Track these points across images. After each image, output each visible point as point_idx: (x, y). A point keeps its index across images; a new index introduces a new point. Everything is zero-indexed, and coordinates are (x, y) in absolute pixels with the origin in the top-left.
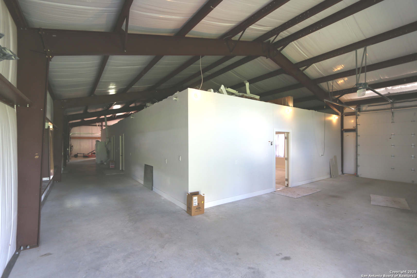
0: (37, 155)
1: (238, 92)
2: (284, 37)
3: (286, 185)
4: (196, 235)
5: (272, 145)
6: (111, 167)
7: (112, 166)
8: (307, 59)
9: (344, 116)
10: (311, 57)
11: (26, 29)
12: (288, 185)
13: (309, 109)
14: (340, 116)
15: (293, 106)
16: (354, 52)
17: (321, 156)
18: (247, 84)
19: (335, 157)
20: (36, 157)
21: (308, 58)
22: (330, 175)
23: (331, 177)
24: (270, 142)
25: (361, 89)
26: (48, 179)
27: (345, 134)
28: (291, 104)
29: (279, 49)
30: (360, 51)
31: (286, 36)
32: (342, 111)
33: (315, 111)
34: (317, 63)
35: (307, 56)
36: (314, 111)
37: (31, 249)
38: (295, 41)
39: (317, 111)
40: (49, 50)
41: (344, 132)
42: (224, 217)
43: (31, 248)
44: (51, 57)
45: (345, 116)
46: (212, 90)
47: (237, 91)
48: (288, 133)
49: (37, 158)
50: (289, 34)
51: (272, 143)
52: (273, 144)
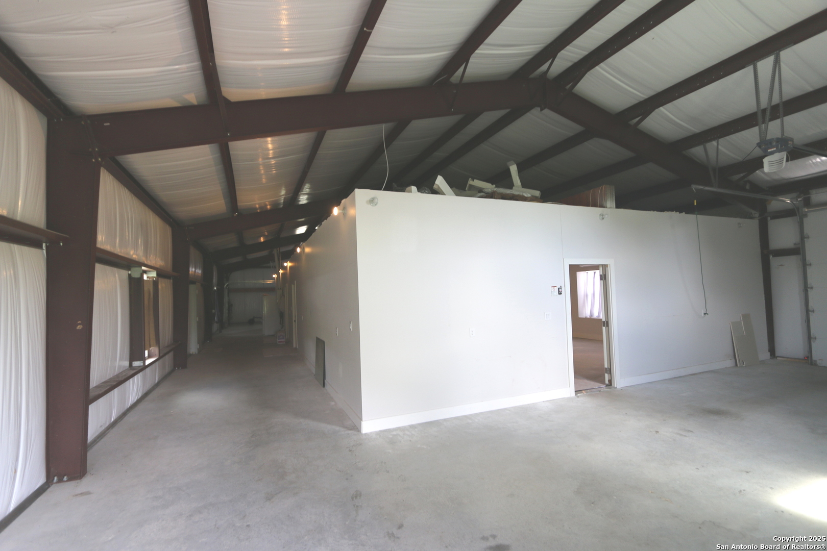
0: (80, 324)
1: (494, 186)
2: (576, 60)
3: (607, 382)
4: (347, 479)
5: (560, 293)
6: (279, 342)
7: (281, 340)
8: (642, 100)
9: (769, 218)
10: (651, 93)
11: (62, 120)
12: (610, 381)
13: (661, 209)
14: (758, 221)
15: (615, 206)
16: (749, 70)
17: (703, 315)
18: (514, 169)
19: (746, 317)
20: (79, 326)
21: (646, 97)
22: (734, 360)
23: (736, 365)
24: (556, 289)
25: (772, 153)
26: (142, 364)
27: (775, 262)
28: (611, 203)
29: (568, 87)
30: (765, 65)
31: (581, 57)
32: (761, 207)
33: (678, 213)
34: (669, 105)
35: (641, 94)
36: (675, 215)
37: (69, 483)
38: (602, 65)
39: (684, 213)
40: (97, 149)
41: (771, 257)
42: (425, 447)
43: (69, 480)
44: (100, 159)
45: (771, 219)
46: (414, 188)
47: (492, 184)
48: (605, 267)
49: (80, 328)
50: (586, 53)
51: (560, 290)
52: (563, 293)
